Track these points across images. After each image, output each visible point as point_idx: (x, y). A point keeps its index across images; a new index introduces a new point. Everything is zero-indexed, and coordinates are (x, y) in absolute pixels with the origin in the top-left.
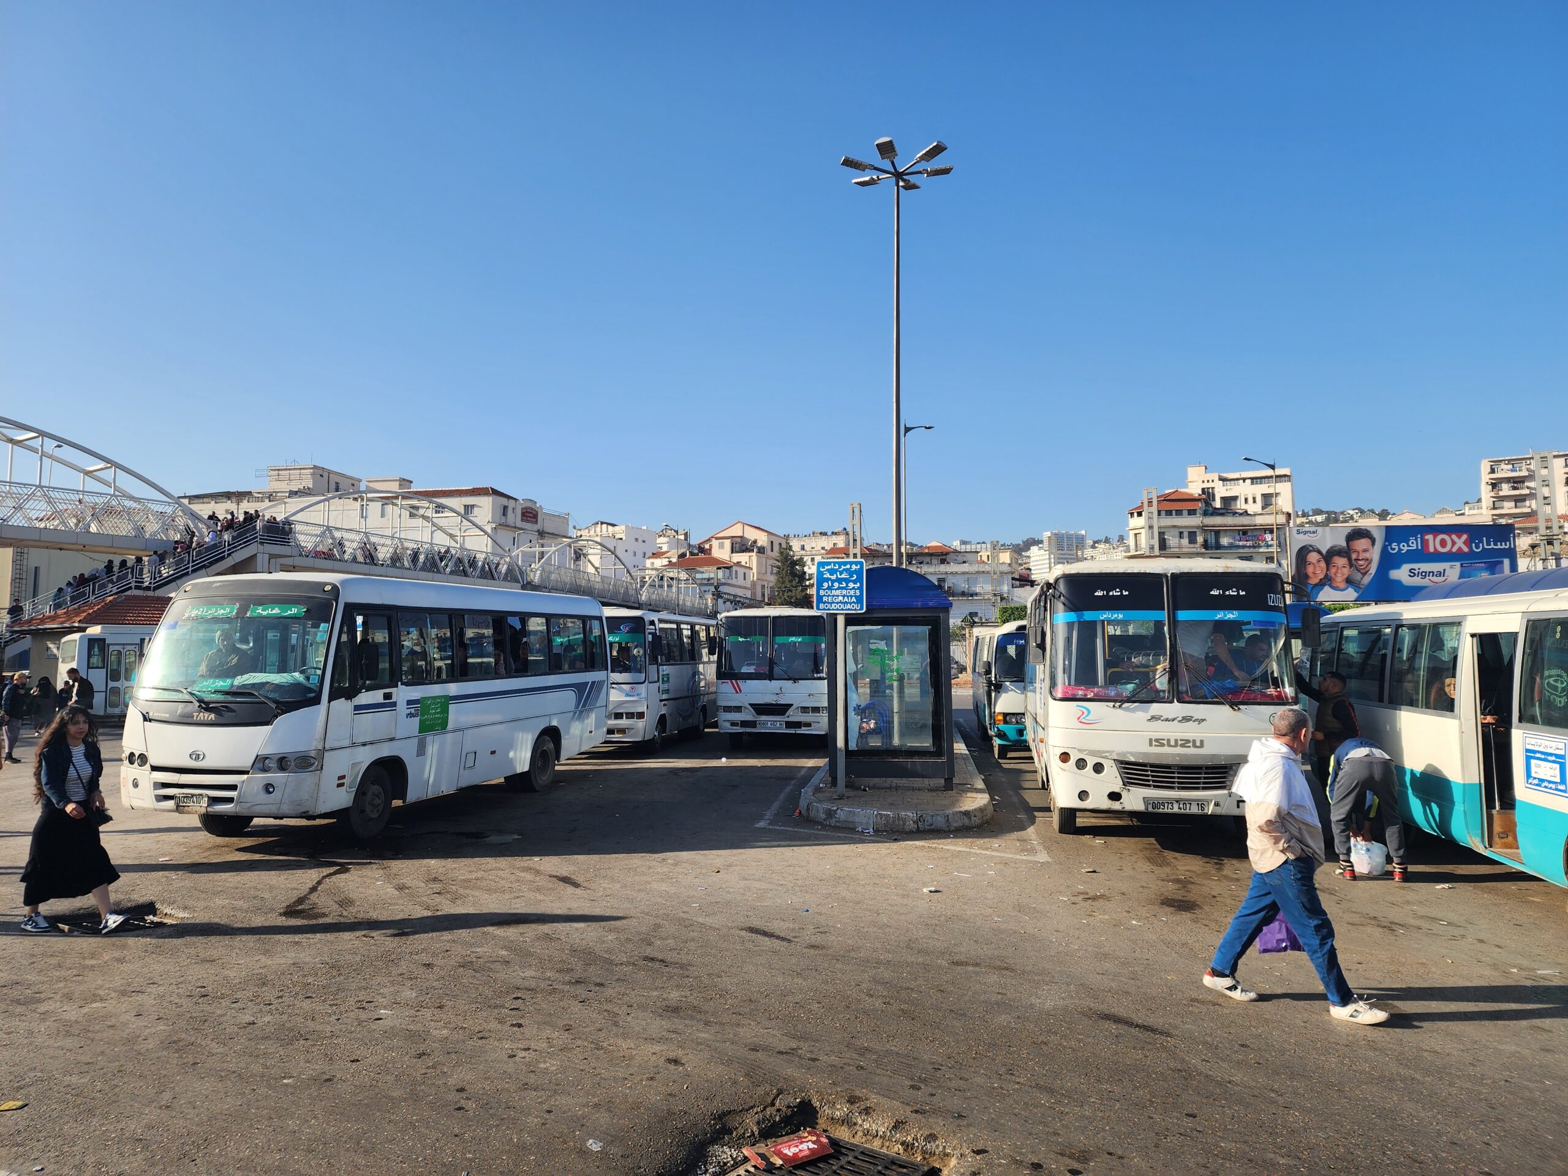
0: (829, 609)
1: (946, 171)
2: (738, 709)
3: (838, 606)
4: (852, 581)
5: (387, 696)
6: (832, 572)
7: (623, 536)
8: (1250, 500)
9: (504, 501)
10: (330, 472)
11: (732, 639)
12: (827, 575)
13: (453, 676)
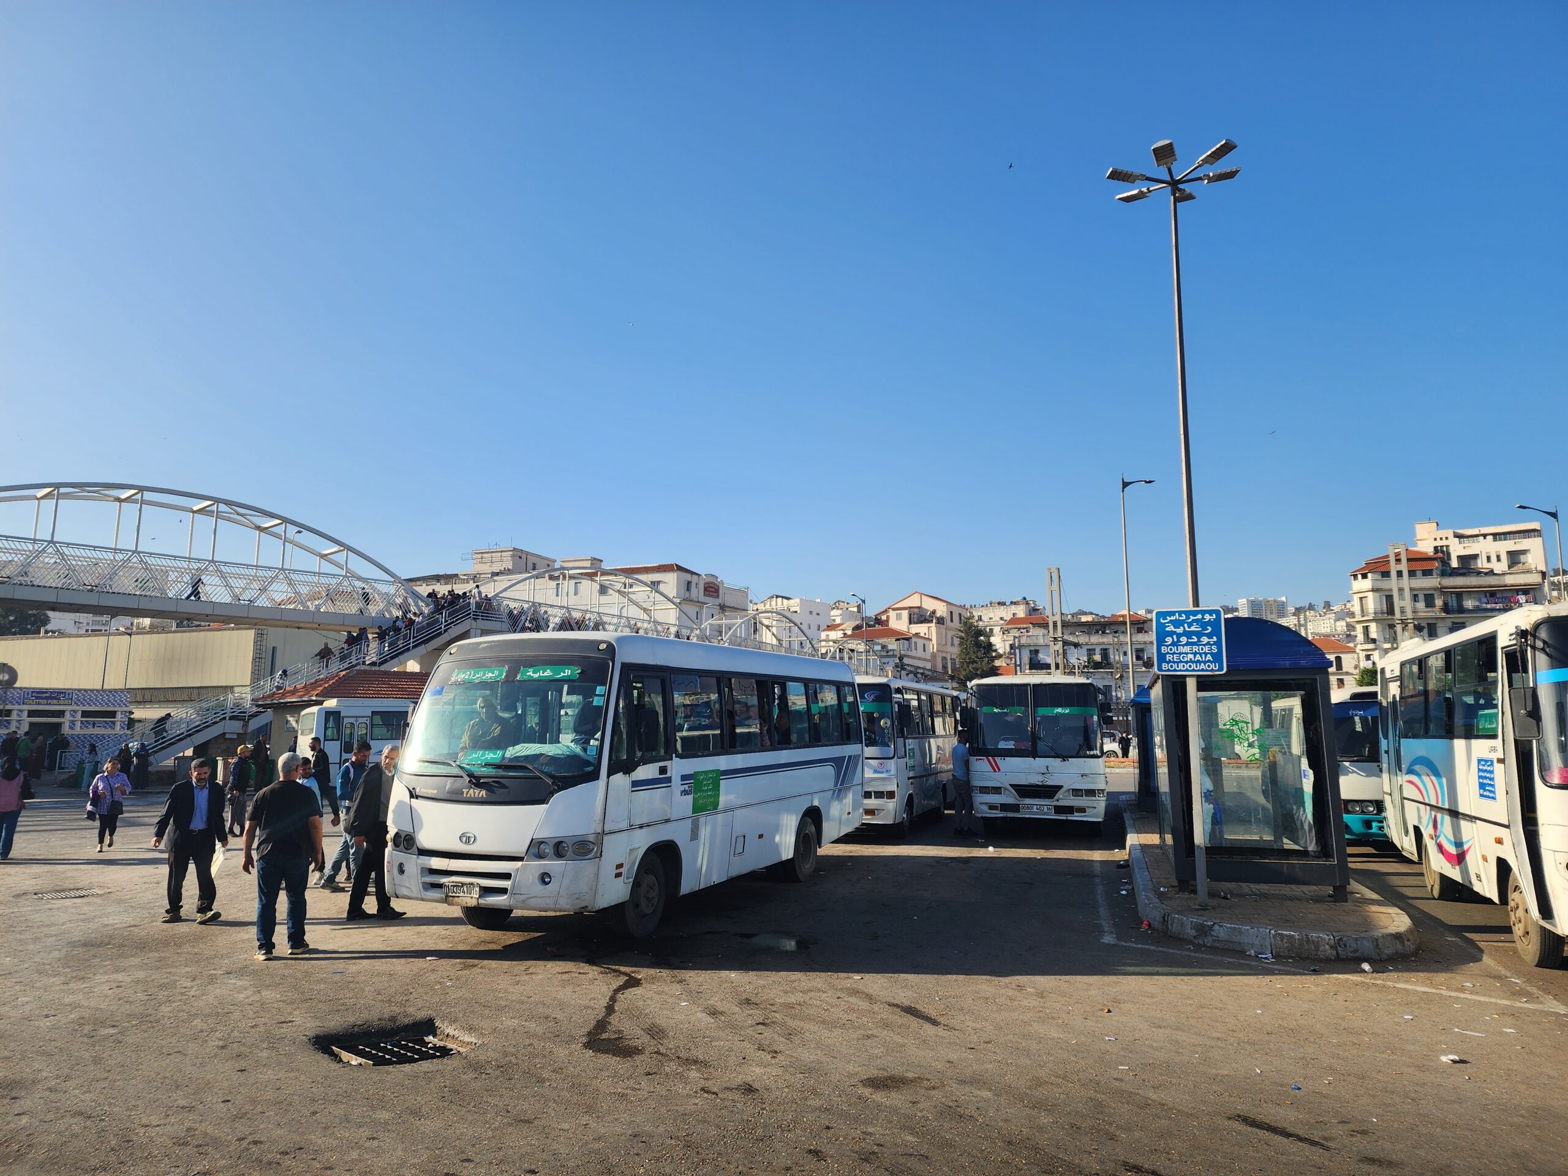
0: (1175, 670)
1: (1230, 175)
2: (997, 790)
3: (1187, 666)
4: (1206, 635)
5: (663, 770)
6: (1177, 623)
7: (797, 609)
8: (1494, 558)
9: (688, 577)
10: (527, 554)
11: (986, 709)
12: (1171, 628)
13: (722, 747)
